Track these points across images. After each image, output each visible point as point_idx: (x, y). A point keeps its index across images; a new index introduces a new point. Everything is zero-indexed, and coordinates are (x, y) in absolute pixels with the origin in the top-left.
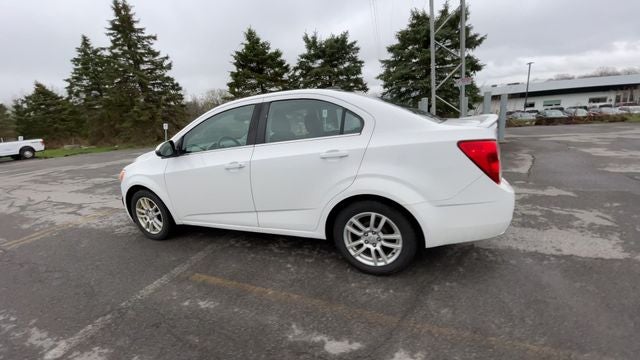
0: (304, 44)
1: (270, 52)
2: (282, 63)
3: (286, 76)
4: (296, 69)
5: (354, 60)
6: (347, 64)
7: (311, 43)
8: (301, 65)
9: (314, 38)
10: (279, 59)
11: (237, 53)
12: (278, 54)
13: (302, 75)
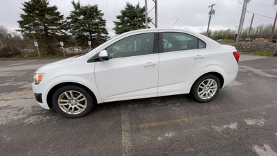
0: (73, 6)
1: (48, 6)
2: (58, 13)
3: (61, 21)
4: (68, 18)
5: (101, 19)
6: (97, 21)
7: (77, 6)
8: (72, 17)
9: (79, 4)
10: (56, 11)
11: (26, 3)
12: (55, 8)
13: (72, 22)
